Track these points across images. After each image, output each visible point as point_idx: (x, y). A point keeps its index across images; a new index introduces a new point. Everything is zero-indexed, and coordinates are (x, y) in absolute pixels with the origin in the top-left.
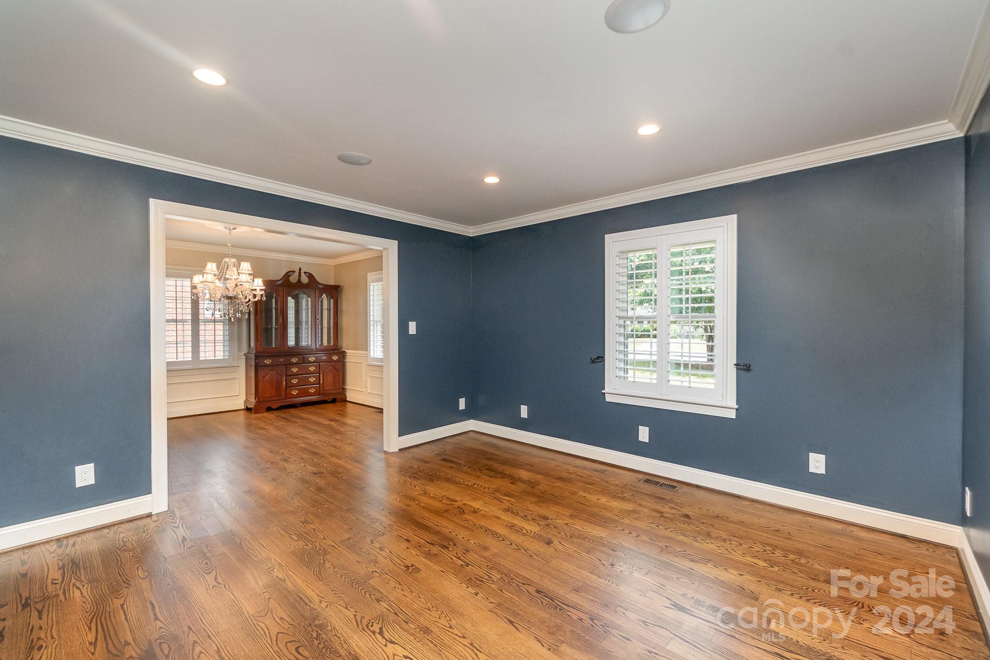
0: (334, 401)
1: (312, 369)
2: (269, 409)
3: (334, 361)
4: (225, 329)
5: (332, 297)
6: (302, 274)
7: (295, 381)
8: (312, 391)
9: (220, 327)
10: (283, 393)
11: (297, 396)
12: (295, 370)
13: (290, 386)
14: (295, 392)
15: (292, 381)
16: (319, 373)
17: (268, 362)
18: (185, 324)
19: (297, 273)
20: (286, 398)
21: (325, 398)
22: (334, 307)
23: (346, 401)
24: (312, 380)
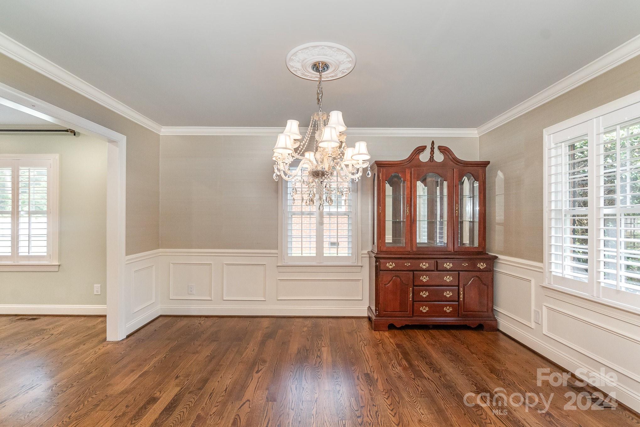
0: (480, 327)
1: (448, 279)
2: (391, 327)
3: (480, 270)
4: (349, 223)
5: (476, 179)
6: (436, 150)
7: (424, 294)
8: (448, 310)
9: (344, 220)
10: (409, 308)
11: (427, 314)
12: (424, 279)
13: (417, 300)
14: (424, 309)
15: (421, 294)
16: (458, 286)
17: (390, 265)
18: (311, 216)
19: (428, 150)
20: (413, 316)
21: (467, 323)
22: (480, 193)
23: (499, 330)
24: (448, 294)
